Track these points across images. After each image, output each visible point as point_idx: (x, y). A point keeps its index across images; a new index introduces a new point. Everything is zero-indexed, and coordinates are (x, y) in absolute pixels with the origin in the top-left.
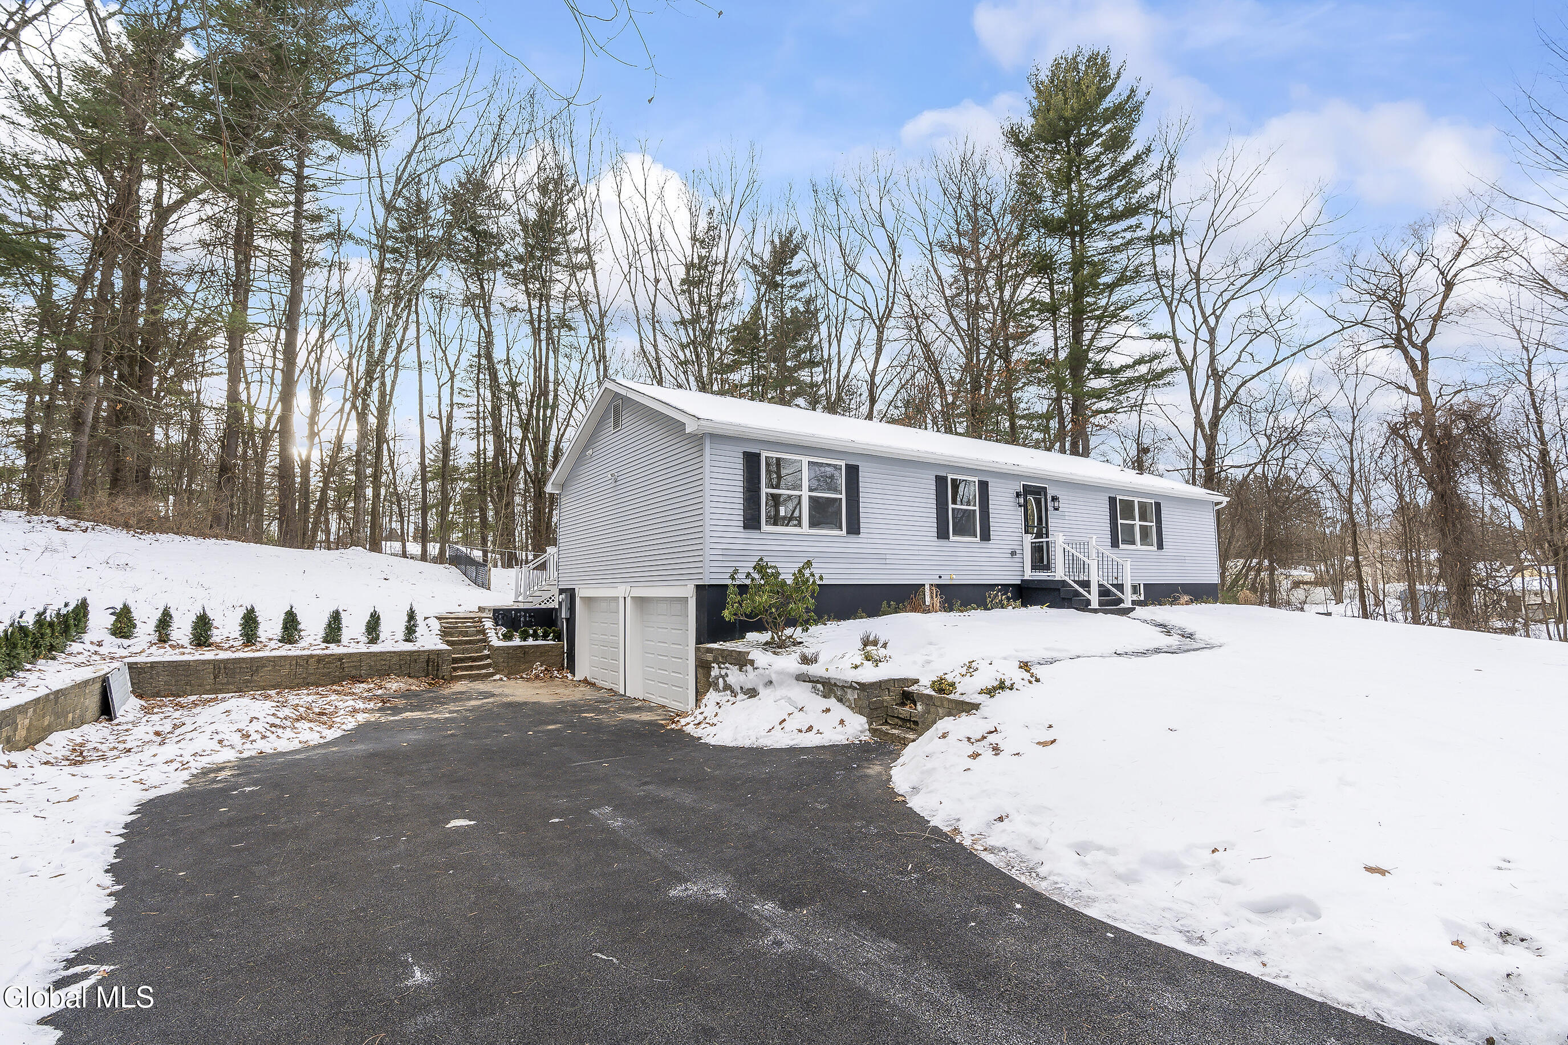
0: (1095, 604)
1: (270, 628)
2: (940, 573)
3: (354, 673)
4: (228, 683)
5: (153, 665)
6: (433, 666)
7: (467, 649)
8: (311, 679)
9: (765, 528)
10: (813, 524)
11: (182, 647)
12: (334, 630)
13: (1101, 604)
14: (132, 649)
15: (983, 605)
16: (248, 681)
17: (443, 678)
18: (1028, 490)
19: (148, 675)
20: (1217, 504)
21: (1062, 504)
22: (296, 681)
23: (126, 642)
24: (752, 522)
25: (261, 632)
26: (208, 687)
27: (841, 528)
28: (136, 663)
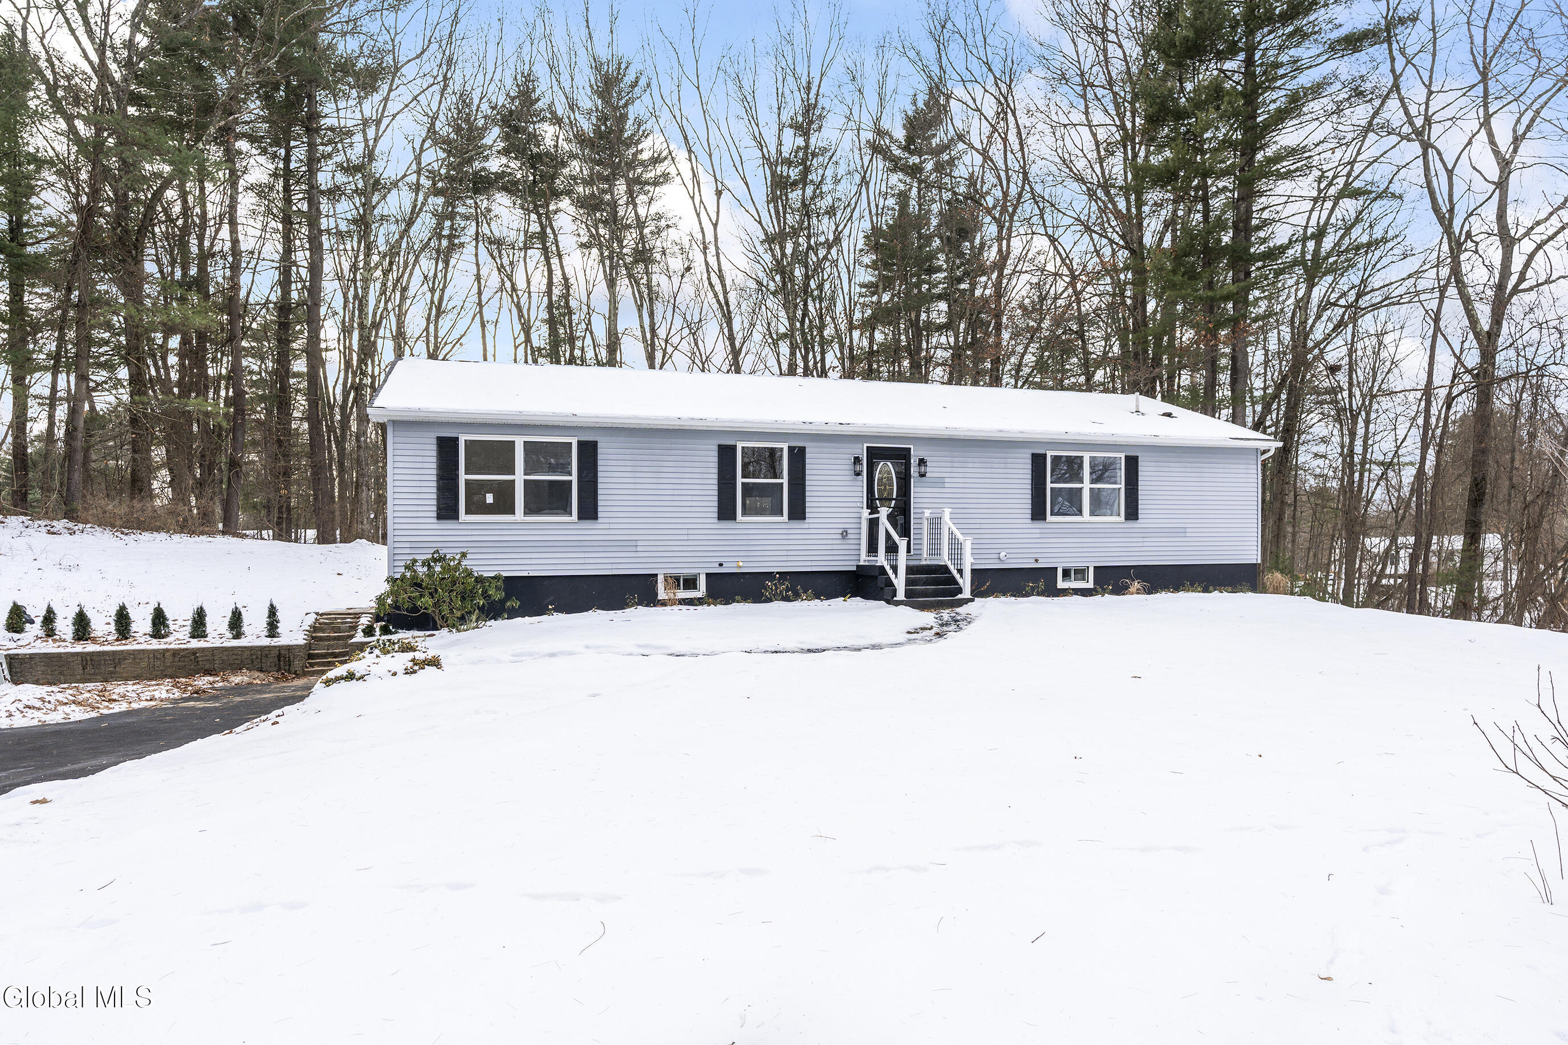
0: (901, 595)
1: (141, 623)
2: (721, 560)
3: (207, 666)
4: (95, 674)
5: (32, 656)
6: (285, 661)
7: (332, 646)
8: (169, 671)
9: (463, 516)
10: (529, 510)
11: (64, 641)
12: (199, 624)
13: (908, 594)
14: (20, 643)
15: (758, 597)
16: (111, 673)
17: (295, 673)
18: (875, 455)
19: (28, 665)
20: (1264, 452)
21: (931, 471)
22: (155, 673)
23: (16, 636)
24: (447, 511)
25: (134, 627)
26: (78, 677)
27: (571, 514)
28: (18, 655)
